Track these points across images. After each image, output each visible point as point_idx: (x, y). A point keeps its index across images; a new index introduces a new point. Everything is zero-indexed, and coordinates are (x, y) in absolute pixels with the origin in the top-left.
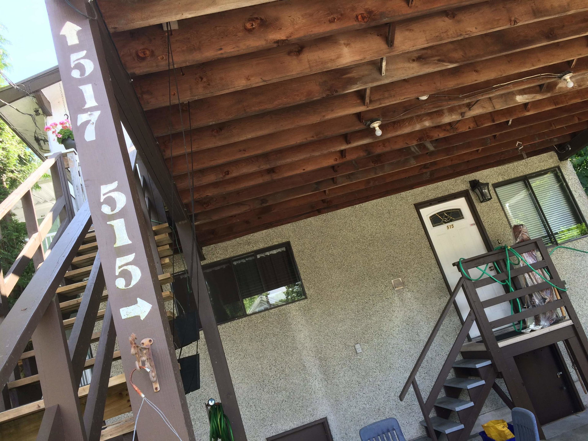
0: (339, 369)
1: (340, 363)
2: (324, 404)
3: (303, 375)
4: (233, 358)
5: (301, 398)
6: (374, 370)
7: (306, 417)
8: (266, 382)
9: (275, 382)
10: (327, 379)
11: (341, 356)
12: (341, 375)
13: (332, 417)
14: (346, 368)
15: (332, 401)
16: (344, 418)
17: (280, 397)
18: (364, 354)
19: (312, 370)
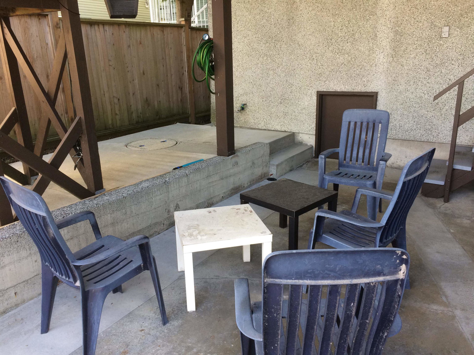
0: (412, 49)
1: (416, 42)
2: (381, 79)
3: (371, 45)
4: (311, 9)
5: (360, 67)
6: (453, 62)
7: (358, 85)
8: (333, 41)
9: (341, 44)
10: (394, 56)
11: (421, 35)
12: (412, 56)
13: (384, 94)
14: (421, 50)
15: (390, 78)
16: (396, 99)
17: (341, 59)
18: (450, 40)
19: (383, 41)
